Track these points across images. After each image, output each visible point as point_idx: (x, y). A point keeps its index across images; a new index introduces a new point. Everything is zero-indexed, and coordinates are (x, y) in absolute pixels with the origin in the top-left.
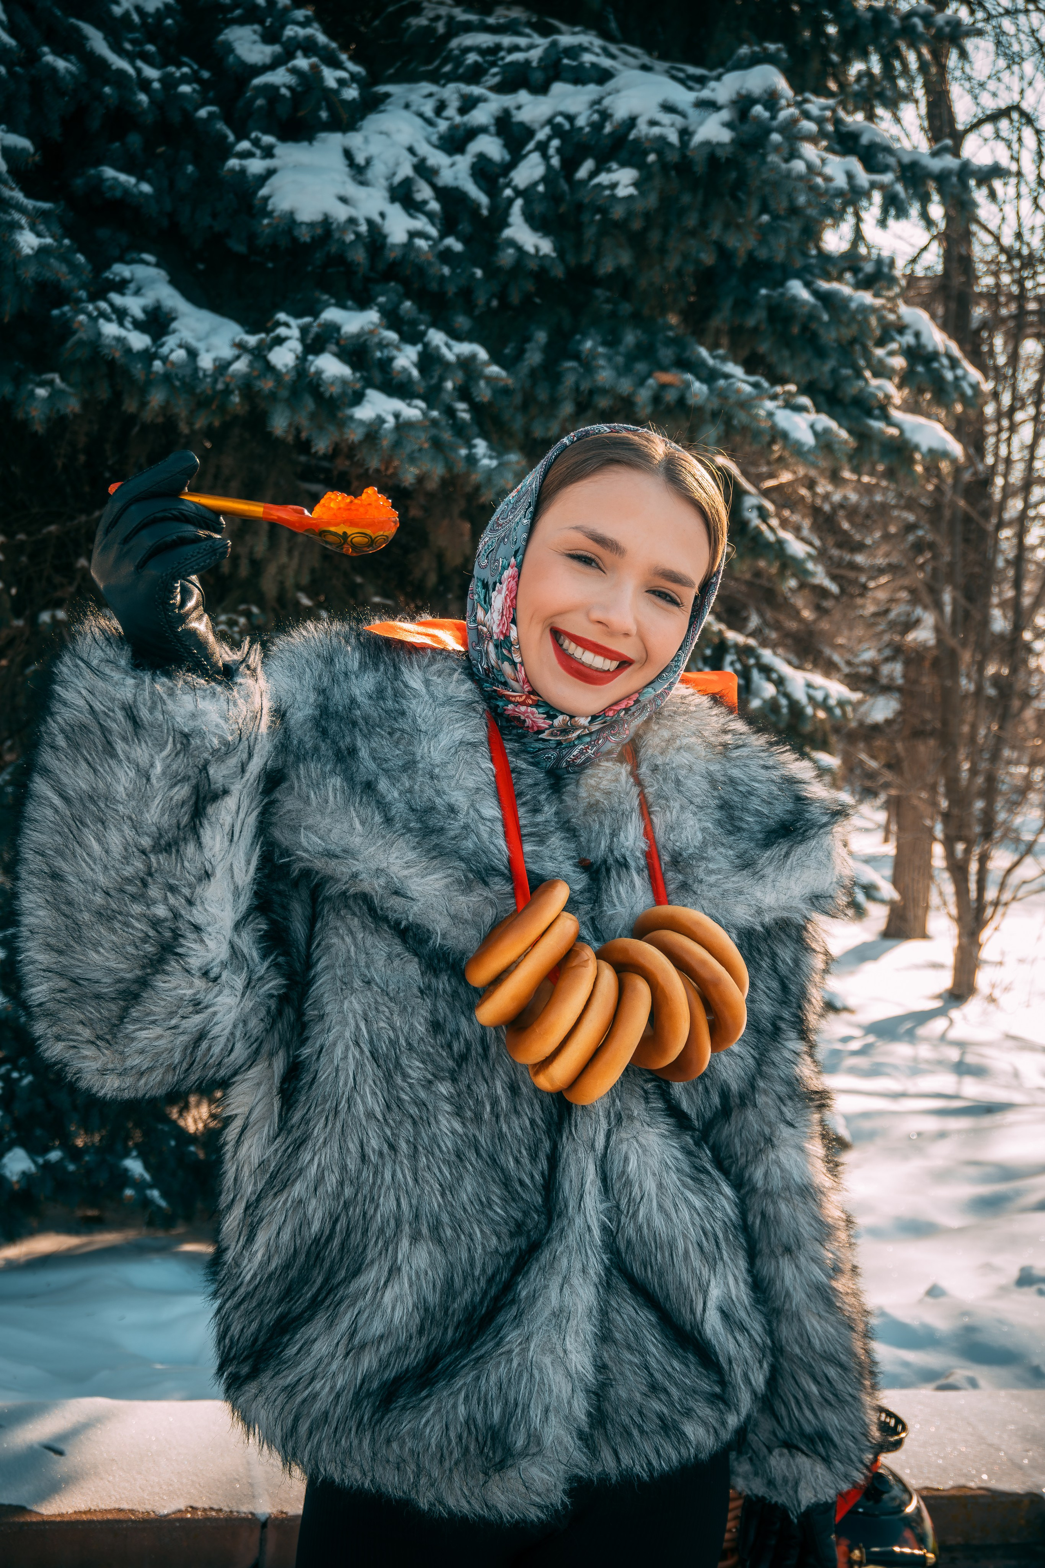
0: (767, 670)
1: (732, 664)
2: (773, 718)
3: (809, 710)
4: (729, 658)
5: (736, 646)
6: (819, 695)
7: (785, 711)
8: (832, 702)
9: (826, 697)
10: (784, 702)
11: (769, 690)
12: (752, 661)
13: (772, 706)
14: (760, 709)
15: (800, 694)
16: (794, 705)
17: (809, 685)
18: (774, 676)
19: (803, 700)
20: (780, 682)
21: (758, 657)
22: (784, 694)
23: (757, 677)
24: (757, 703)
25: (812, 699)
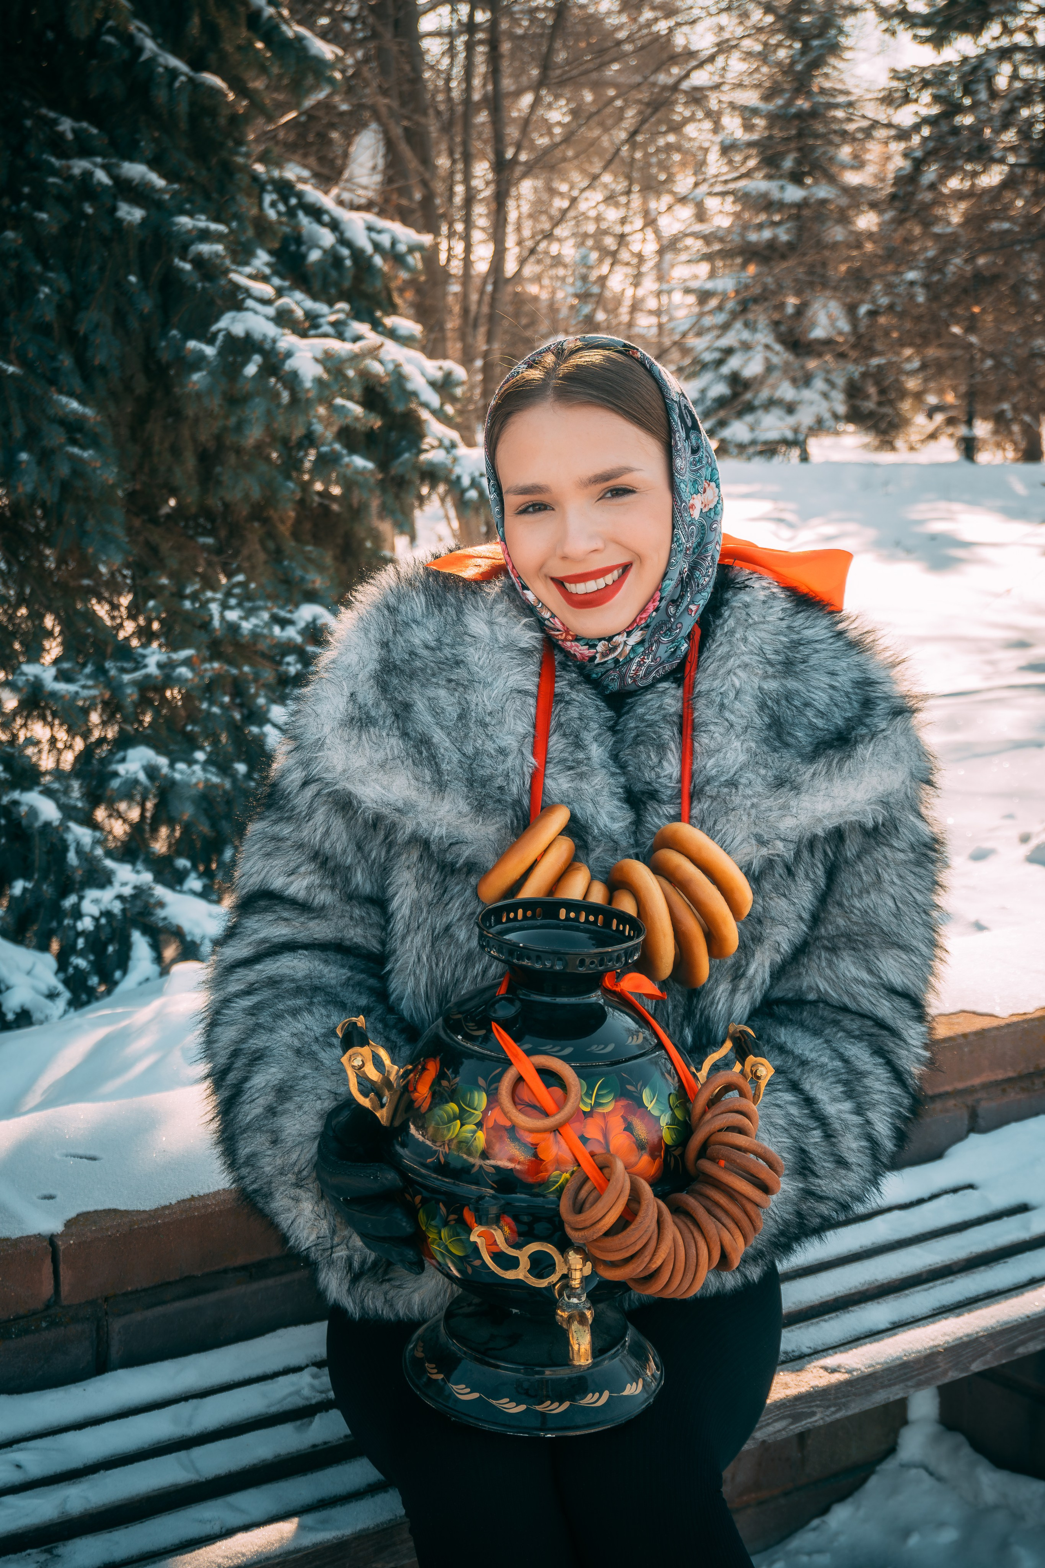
0: (316, 213)
1: (273, 205)
2: (334, 274)
3: (378, 260)
4: (268, 198)
5: (269, 180)
6: (385, 240)
7: (348, 263)
8: (402, 248)
9: (394, 243)
10: (345, 252)
12: (294, 202)
13: (333, 259)
14: (319, 262)
15: (363, 241)
16: (357, 254)
17: (370, 229)
18: (326, 218)
19: (369, 249)
20: (335, 226)
21: (300, 195)
22: (344, 241)
23: (304, 220)
24: (315, 256)
25: (377, 247)
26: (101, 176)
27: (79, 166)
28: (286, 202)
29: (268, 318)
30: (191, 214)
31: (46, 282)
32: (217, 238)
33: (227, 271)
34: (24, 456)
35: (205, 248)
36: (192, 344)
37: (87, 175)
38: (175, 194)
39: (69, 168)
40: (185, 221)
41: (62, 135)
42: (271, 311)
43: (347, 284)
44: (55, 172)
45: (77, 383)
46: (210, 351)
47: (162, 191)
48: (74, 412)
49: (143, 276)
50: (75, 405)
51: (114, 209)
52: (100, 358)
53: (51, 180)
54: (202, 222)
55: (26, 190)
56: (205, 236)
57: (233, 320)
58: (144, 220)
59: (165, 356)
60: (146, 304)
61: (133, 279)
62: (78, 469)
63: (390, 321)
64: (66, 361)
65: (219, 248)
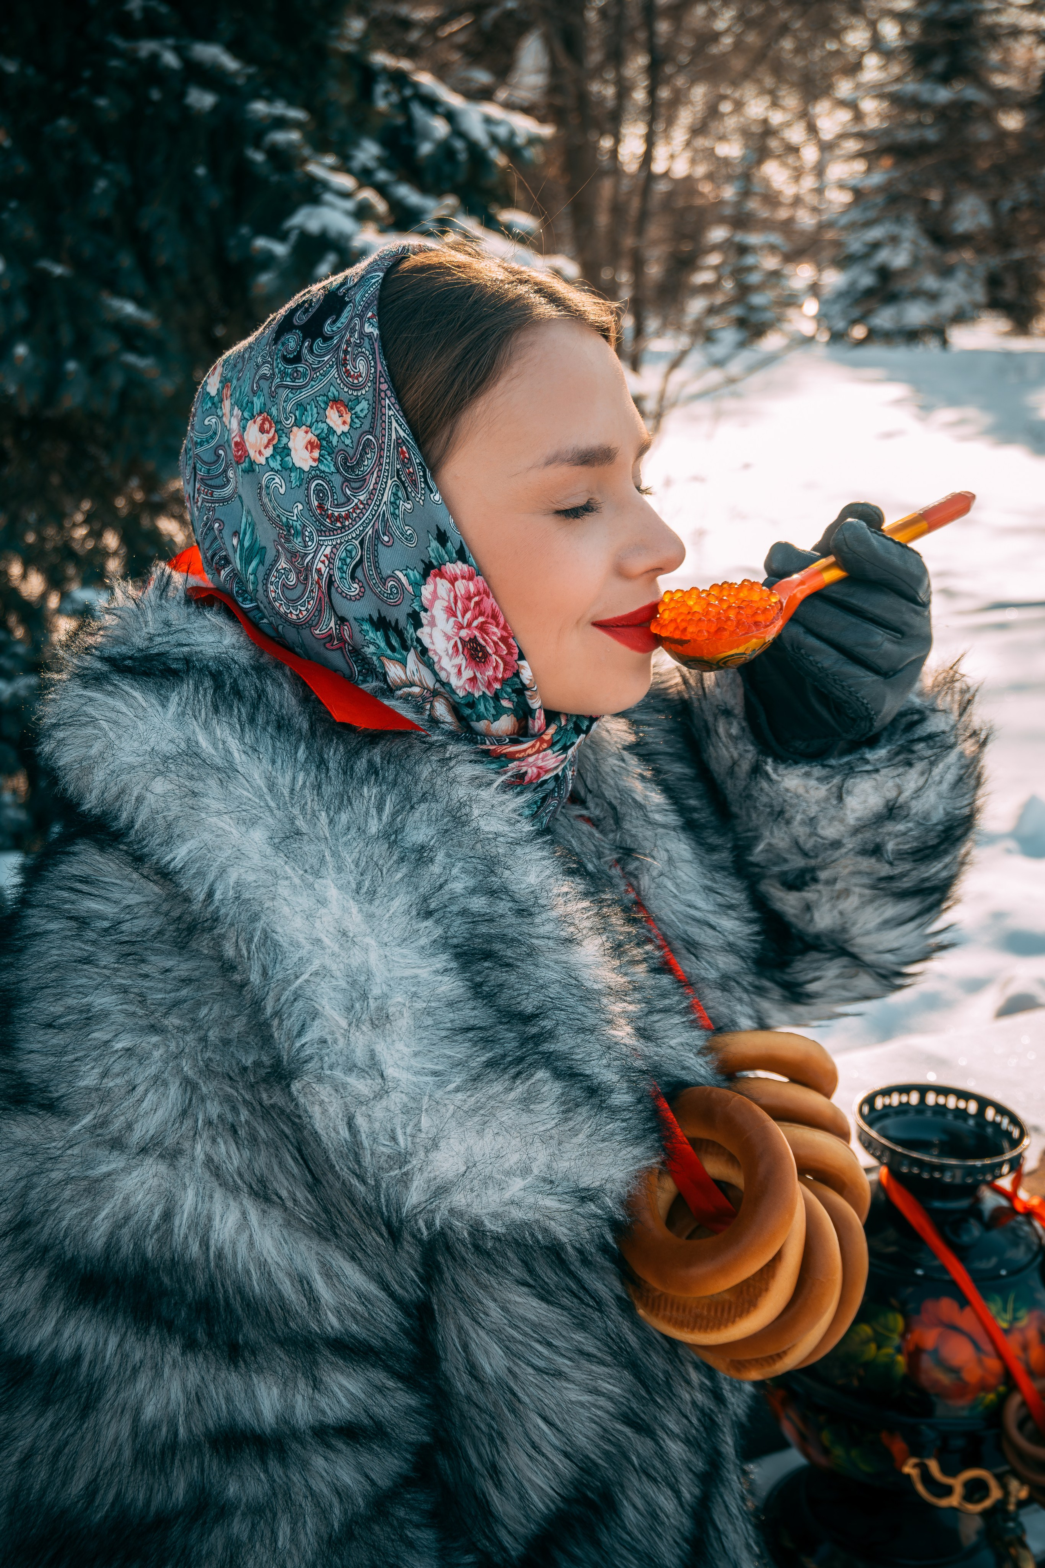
0: (431, 104)
1: (386, 96)
2: (447, 169)
3: (494, 154)
4: (381, 88)
5: (385, 70)
6: (502, 132)
7: (463, 156)
8: (520, 140)
9: (512, 134)
10: (459, 145)
11: (440, 128)
12: (408, 92)
13: (446, 151)
14: (431, 157)
15: (478, 132)
16: (473, 147)
17: (488, 120)
18: (440, 110)
19: (485, 140)
20: (450, 116)
21: (415, 85)
22: (458, 132)
23: (418, 111)
24: (426, 148)
25: (494, 139)
26: (170, 59)
27: (146, 48)
28: (400, 91)
29: (349, 214)
30: (269, 100)
31: (106, 175)
32: (296, 125)
33: (305, 161)
34: (71, 366)
35: (281, 137)
36: (261, 243)
37: (155, 57)
38: (250, 78)
39: (135, 51)
40: (260, 107)
41: (129, 15)
42: (349, 205)
43: (462, 176)
44: (117, 53)
45: (139, 285)
46: (280, 249)
47: (235, 74)
48: (129, 317)
49: (214, 167)
50: (129, 308)
51: (183, 95)
52: (163, 257)
53: (115, 63)
54: (279, 109)
55: (87, 74)
56: (281, 123)
57: (309, 216)
58: (216, 108)
59: (234, 256)
60: (214, 198)
61: (201, 171)
62: (134, 378)
63: (507, 216)
64: (126, 260)
65: (294, 136)
